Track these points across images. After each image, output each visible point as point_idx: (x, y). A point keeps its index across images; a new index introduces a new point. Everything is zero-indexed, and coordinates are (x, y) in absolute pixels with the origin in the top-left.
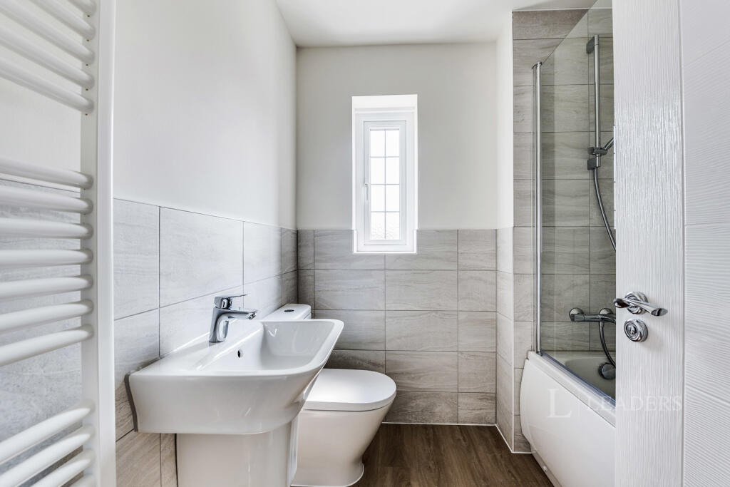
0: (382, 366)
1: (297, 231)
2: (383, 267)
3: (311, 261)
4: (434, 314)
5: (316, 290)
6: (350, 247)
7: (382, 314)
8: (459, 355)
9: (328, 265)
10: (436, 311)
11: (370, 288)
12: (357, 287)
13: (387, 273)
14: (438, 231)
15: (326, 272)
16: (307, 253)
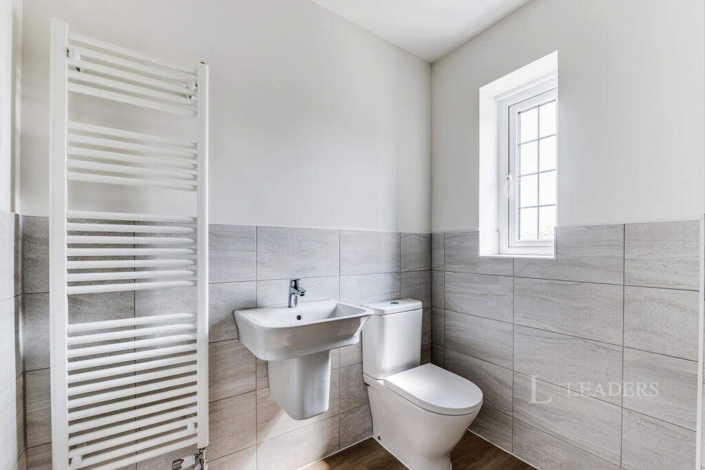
0: (509, 387)
1: (431, 235)
2: (511, 273)
3: (442, 263)
4: (581, 342)
5: (446, 290)
6: (476, 249)
7: (511, 327)
8: (625, 413)
9: (456, 268)
10: (585, 339)
11: (497, 295)
12: (483, 293)
13: (516, 280)
14: (589, 228)
15: (454, 274)
16: (439, 254)
